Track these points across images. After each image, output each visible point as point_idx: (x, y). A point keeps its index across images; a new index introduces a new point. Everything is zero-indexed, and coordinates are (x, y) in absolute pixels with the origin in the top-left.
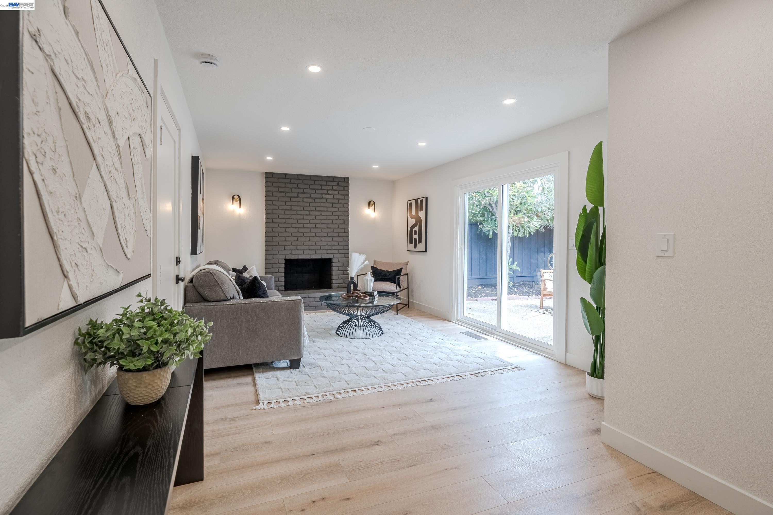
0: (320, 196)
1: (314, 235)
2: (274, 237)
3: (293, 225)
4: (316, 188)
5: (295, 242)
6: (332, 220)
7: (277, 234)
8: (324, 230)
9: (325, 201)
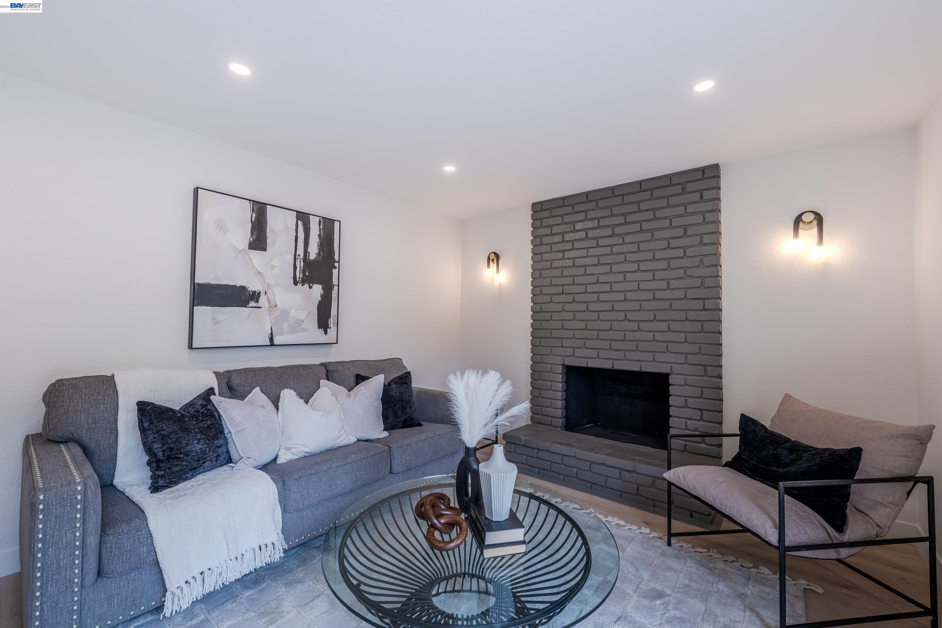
0: (637, 227)
1: (621, 316)
5: (582, 331)
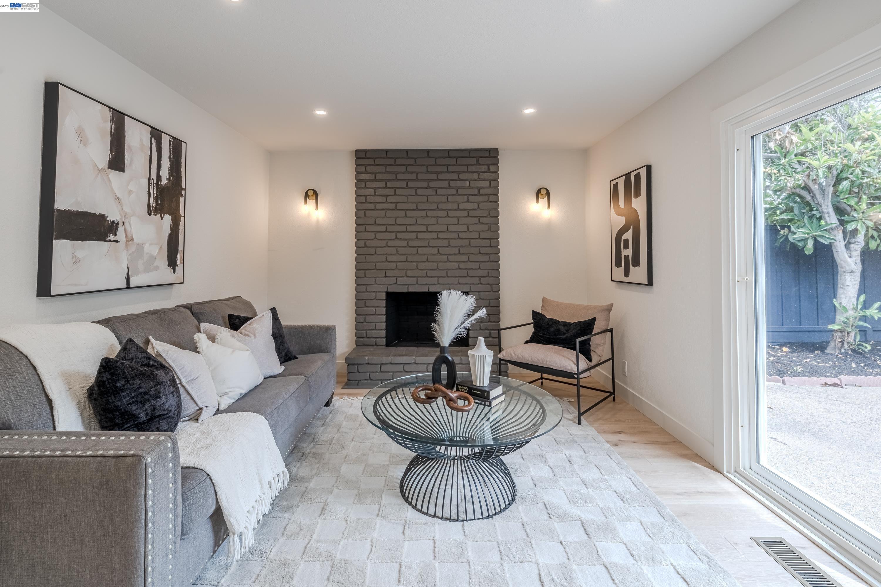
0: (446, 184)
1: (435, 251)
2: (367, 256)
3: (399, 235)
4: (439, 170)
5: (403, 263)
6: (468, 225)
7: (372, 251)
8: (453, 243)
9: (454, 192)
